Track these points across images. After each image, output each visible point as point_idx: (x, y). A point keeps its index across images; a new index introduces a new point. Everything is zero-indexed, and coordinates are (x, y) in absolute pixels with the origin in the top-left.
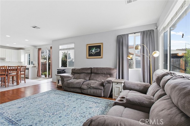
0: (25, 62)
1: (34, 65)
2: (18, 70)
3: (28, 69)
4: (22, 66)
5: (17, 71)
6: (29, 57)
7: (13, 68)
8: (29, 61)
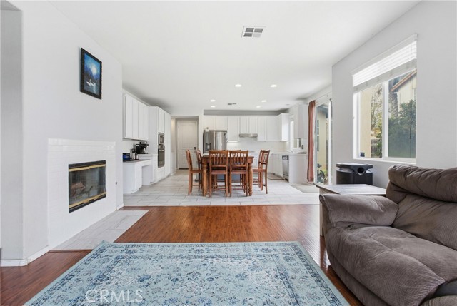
0: (289, 141)
3: (287, 158)
7: (242, 155)
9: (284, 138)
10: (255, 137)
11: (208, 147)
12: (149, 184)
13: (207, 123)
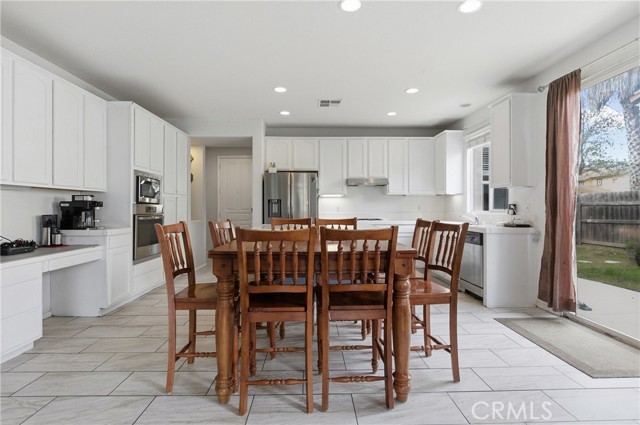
0: (463, 194)
1: (514, 209)
2: (397, 265)
3: (480, 239)
4: (437, 226)
5: (386, 270)
6: (486, 168)
7: (371, 244)
8: (486, 187)
9: (452, 187)
10: (382, 185)
11: (275, 209)
12: (97, 313)
13: (273, 154)
